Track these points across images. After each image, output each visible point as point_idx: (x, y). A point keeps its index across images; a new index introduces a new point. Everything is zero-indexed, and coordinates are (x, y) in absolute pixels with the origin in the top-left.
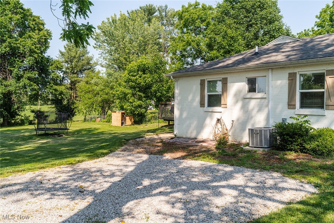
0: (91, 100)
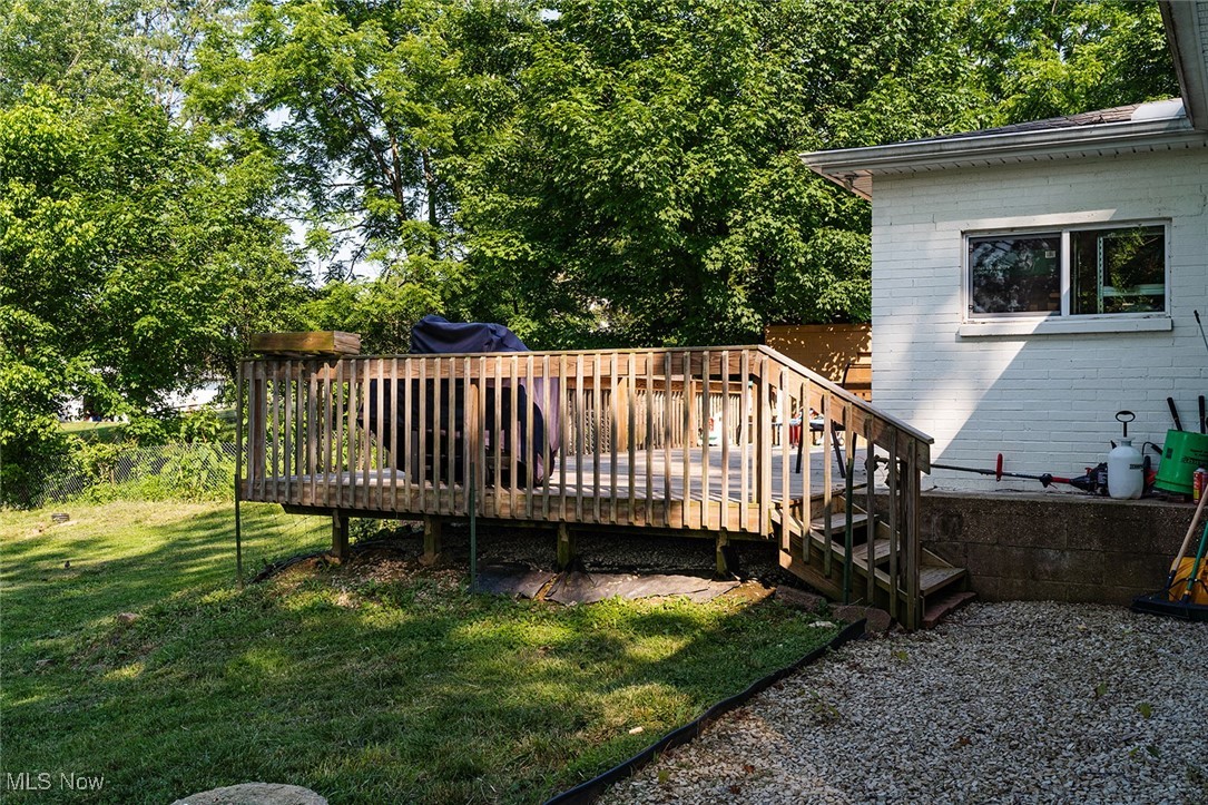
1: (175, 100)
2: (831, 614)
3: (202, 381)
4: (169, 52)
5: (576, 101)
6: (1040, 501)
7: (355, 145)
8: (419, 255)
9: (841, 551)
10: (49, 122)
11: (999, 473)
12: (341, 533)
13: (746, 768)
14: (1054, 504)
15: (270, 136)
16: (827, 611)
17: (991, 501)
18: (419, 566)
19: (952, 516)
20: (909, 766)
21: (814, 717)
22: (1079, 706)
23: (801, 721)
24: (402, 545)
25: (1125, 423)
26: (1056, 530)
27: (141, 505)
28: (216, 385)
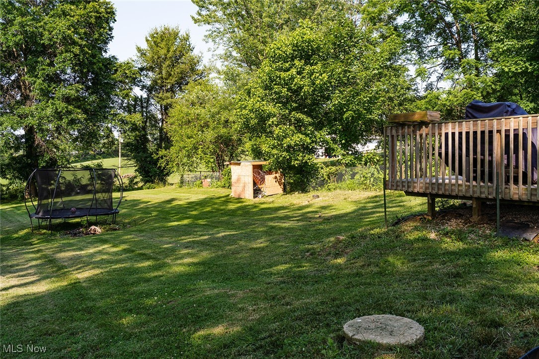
0: (192, 139)
1: (358, 18)
3: (371, 139)
7: (438, 27)
8: (470, 75)
10: (309, 34)
12: (432, 206)
15: (399, 28)
18: (470, 222)
24: (461, 212)
27: (347, 192)
28: (377, 141)
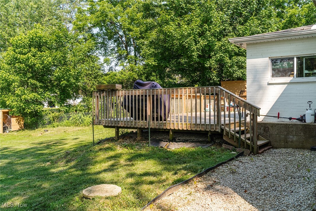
1: (71, 26)
2: (236, 150)
3: (78, 97)
4: (68, 14)
5: (171, 25)
6: (288, 123)
7: (115, 37)
8: (132, 64)
9: (238, 135)
10: (40, 33)
11: (278, 117)
12: (117, 133)
13: (214, 181)
14: (292, 124)
15: (94, 35)
16: (235, 150)
17: (276, 124)
18: (136, 140)
19: (266, 127)
20: (252, 181)
21: (230, 172)
22: (293, 170)
23: (227, 173)
24: (132, 135)
25: (310, 104)
26: (292, 131)
27: (65, 128)
28: (82, 98)
